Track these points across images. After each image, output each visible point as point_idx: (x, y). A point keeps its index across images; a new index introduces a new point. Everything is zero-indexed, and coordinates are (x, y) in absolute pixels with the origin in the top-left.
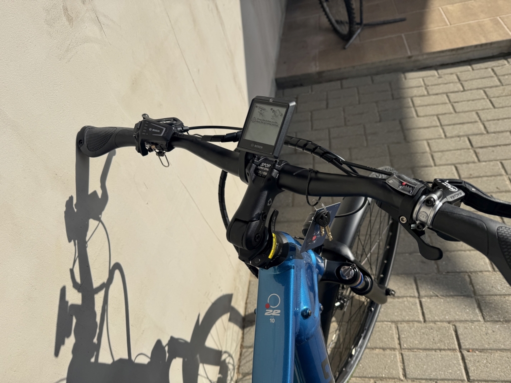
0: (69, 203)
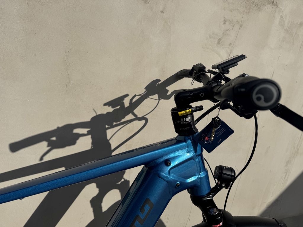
0: (158, 81)
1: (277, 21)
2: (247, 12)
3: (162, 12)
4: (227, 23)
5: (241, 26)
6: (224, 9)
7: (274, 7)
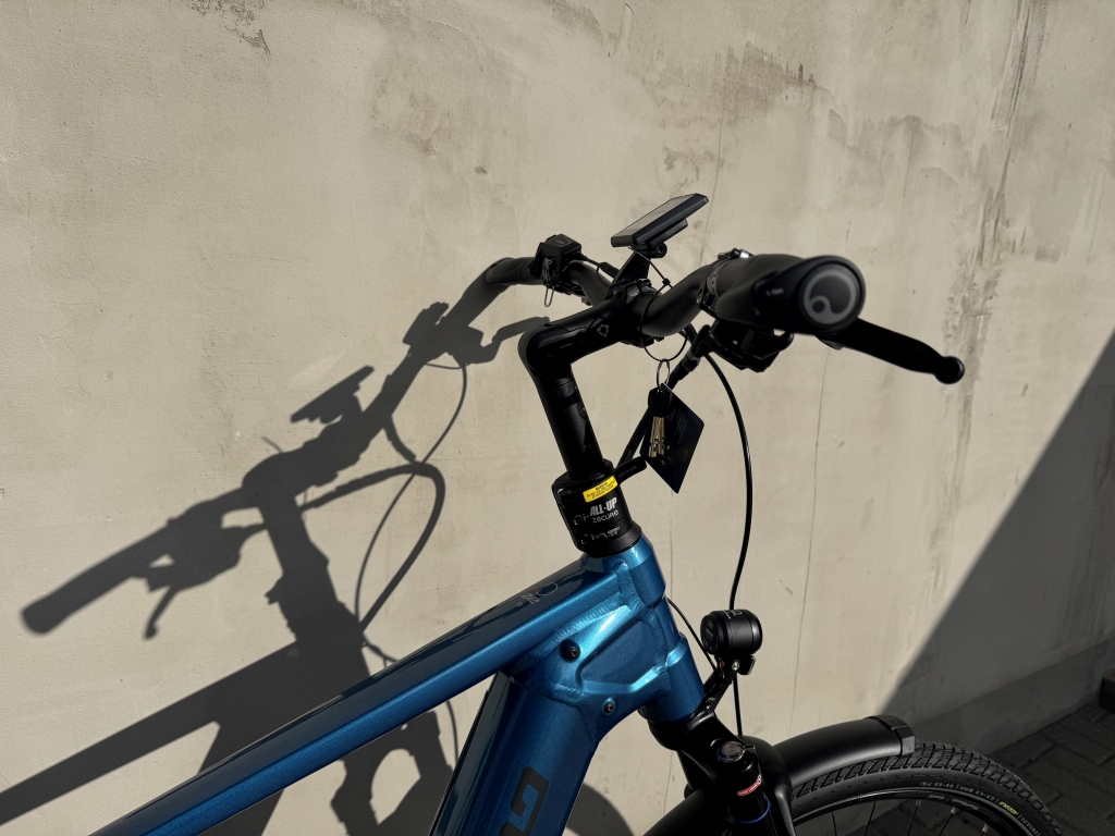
1: (822, 126)
2: (730, 122)
3: (481, 170)
4: (678, 164)
5: (721, 163)
6: (663, 124)
7: (805, 89)
